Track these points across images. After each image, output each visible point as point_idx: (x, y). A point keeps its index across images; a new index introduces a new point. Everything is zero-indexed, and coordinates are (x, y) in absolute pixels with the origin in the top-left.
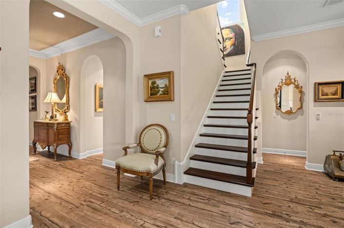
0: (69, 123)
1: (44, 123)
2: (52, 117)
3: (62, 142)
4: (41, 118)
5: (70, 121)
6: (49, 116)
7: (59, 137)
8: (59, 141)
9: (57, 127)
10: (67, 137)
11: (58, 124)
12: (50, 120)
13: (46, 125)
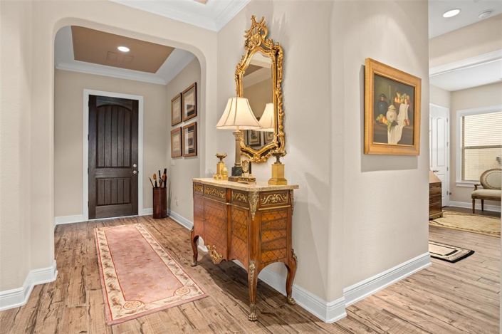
0: (289, 192)
1: (219, 189)
2: (237, 171)
3: (270, 254)
4: (207, 172)
5: (290, 183)
6: (227, 168)
7: (264, 239)
8: (263, 251)
9: (260, 205)
10: (285, 238)
11: (262, 194)
12: (231, 179)
13: (223, 195)
